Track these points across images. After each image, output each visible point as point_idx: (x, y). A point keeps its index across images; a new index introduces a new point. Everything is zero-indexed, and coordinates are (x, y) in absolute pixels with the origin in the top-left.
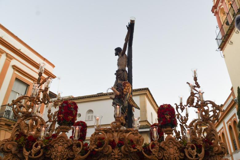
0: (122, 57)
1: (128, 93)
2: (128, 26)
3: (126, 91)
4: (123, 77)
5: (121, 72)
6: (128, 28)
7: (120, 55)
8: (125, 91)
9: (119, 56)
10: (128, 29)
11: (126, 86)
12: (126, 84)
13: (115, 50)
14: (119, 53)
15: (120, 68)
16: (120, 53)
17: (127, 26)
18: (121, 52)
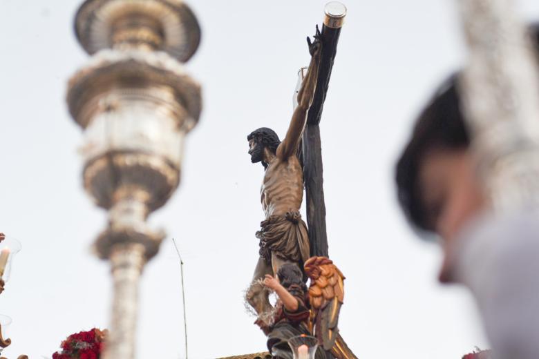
0: (282, 166)
1: (331, 299)
2: (313, 40)
3: (322, 295)
4: (292, 245)
5: (285, 226)
6: (312, 48)
7: (275, 161)
8: (318, 296)
9: (265, 165)
10: (312, 52)
11: (320, 273)
12: (321, 268)
13: (249, 138)
14: (266, 151)
15: (280, 213)
16: (273, 151)
17: (308, 40)
18: (280, 146)
